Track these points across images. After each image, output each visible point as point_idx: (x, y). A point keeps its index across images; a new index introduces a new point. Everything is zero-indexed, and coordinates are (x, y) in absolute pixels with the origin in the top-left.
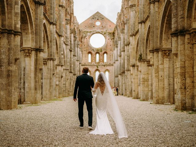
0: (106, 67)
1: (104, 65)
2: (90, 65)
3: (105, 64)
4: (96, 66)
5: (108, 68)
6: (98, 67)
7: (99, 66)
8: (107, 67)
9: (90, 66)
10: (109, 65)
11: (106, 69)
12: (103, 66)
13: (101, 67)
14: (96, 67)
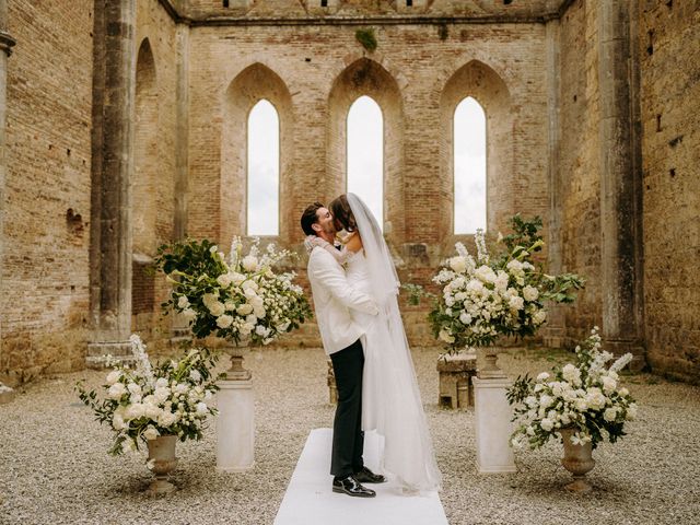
0: (464, 36)
1: (435, 12)
2: (280, 23)
3: (449, 11)
4: (350, 23)
5: (488, 50)
6: (368, 41)
7: (380, 34)
8: (469, 45)
9: (288, 30)
10: (499, 20)
11: (460, 62)
12: (431, 30)
13: (410, 39)
14: (347, 36)
